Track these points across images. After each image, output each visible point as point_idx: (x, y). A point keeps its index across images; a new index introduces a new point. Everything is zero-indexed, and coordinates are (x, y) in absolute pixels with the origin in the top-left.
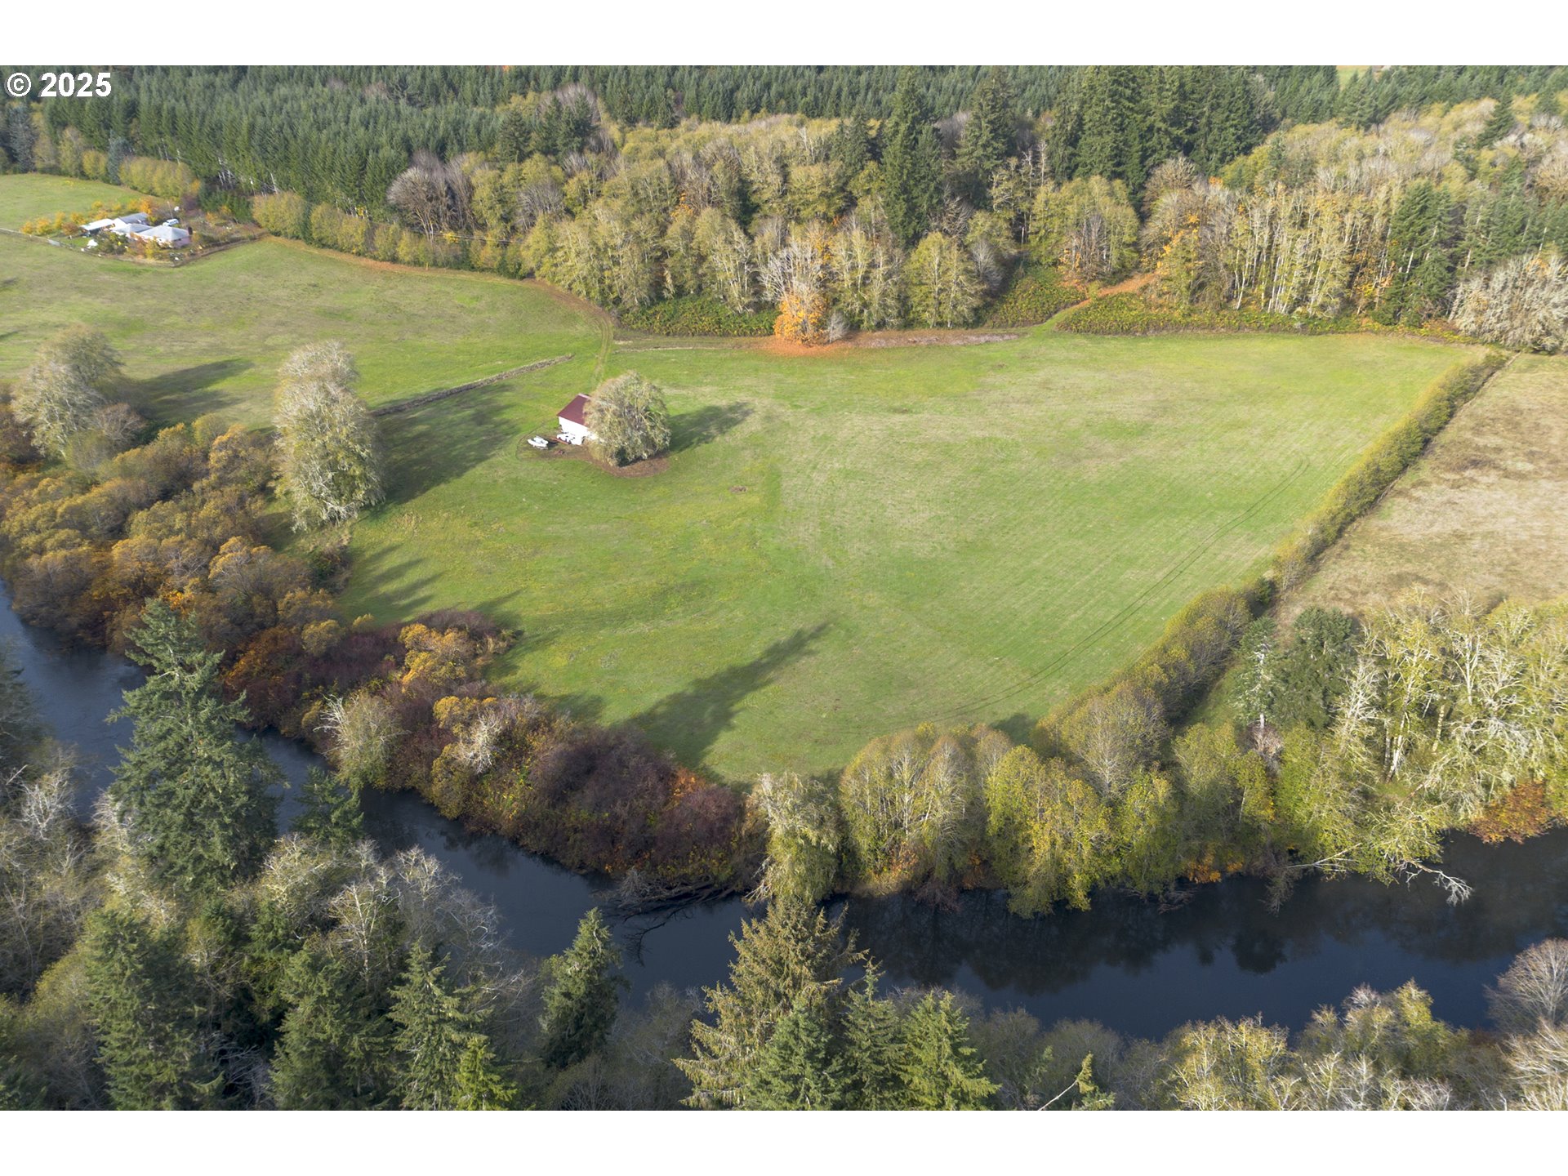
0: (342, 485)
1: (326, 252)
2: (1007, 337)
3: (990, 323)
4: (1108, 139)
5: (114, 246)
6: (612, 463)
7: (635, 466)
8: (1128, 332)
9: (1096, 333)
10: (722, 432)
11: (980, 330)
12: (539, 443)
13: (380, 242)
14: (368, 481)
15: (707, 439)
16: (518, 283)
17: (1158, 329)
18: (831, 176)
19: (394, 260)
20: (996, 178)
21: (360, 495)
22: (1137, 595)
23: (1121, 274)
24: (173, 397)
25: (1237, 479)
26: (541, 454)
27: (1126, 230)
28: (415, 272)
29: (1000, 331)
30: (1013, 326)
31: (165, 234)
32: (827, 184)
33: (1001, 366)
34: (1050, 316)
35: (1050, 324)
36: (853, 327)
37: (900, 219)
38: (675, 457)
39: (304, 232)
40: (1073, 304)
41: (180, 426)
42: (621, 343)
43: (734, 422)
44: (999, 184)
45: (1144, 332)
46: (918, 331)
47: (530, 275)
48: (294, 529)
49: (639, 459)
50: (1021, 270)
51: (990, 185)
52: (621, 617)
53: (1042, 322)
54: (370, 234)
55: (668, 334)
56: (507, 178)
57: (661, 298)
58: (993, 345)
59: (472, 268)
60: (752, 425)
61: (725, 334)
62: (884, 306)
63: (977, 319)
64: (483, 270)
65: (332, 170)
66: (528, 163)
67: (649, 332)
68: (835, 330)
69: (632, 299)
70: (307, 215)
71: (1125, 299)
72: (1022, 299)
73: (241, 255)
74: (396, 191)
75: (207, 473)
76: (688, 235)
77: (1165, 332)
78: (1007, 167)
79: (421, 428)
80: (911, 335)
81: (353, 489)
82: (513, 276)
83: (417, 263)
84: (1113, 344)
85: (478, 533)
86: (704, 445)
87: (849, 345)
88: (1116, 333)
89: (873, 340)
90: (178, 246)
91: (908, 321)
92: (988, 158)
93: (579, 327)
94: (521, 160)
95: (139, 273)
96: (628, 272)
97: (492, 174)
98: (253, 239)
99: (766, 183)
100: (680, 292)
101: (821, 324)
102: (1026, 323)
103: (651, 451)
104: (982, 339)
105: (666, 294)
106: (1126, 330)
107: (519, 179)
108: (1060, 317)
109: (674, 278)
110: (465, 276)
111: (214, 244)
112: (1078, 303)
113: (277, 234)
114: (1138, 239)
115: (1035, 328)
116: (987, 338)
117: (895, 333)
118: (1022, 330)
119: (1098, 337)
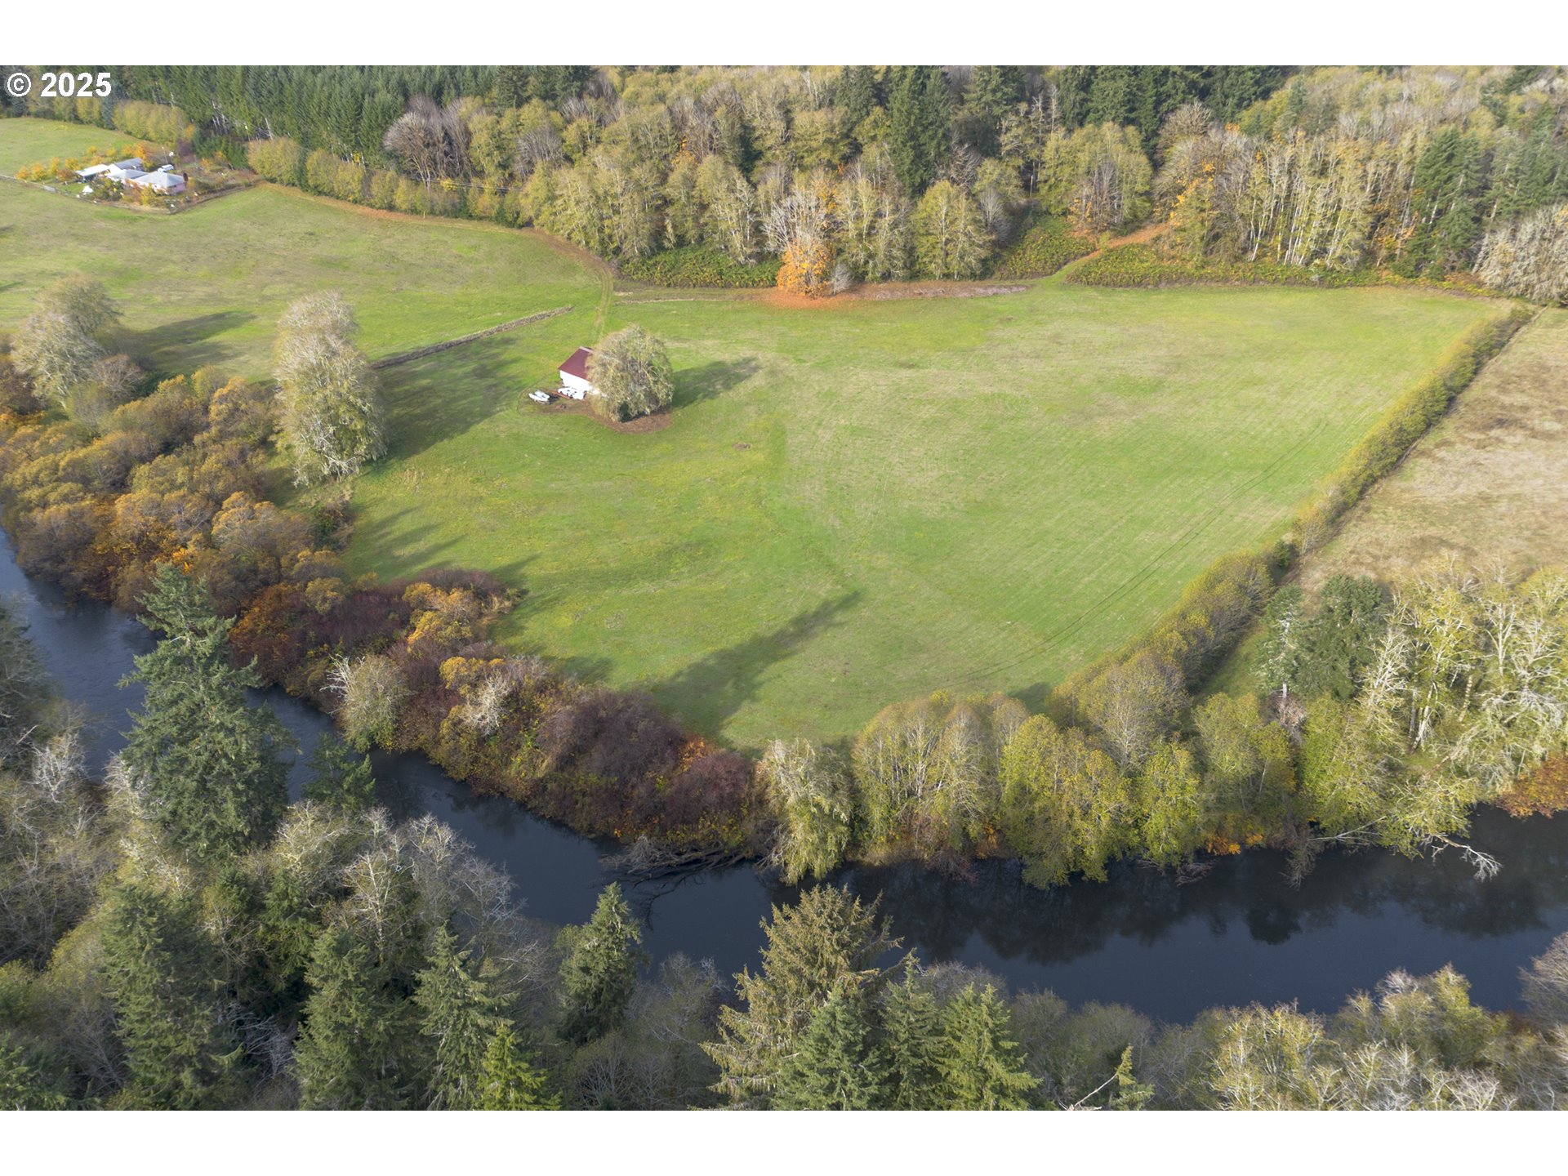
0: (344, 440)
1: (323, 200)
2: (1015, 289)
3: (998, 274)
4: (1120, 84)
5: (109, 193)
6: (615, 418)
7: (638, 421)
8: (1139, 284)
9: (1107, 285)
10: (727, 387)
11: (987, 282)
12: (540, 397)
13: (376, 189)
14: (369, 435)
15: (712, 395)
16: (516, 232)
17: (1170, 281)
18: (835, 121)
19: (391, 208)
20: (1005, 124)
21: (361, 449)
22: (1152, 558)
23: (1132, 225)
24: (172, 348)
25: (1254, 438)
26: (542, 408)
27: (1139, 179)
28: (413, 220)
29: (1008, 283)
30: (1021, 278)
31: (160, 180)
32: (832, 130)
33: (1010, 319)
34: (1059, 268)
35: (1060, 276)
36: (858, 278)
37: (906, 167)
38: (678, 412)
39: (300, 179)
40: (1083, 255)
41: (180, 378)
42: (622, 294)
43: (740, 378)
44: (1008, 129)
45: (1156, 285)
46: (925, 282)
47: (529, 224)
48: (295, 483)
49: (641, 414)
50: (1030, 219)
51: (999, 132)
52: (627, 577)
53: (1051, 274)
54: (366, 181)
55: (669, 285)
56: (505, 124)
57: (661, 248)
58: (1000, 297)
59: (470, 217)
60: (758, 380)
61: (727, 286)
62: (890, 258)
63: (985, 271)
64: (481, 219)
65: (327, 114)
66: (526, 108)
67: (650, 282)
68: (839, 281)
69: (632, 249)
70: (303, 161)
71: (1136, 251)
72: (1031, 252)
73: (237, 202)
74: (392, 137)
75: (208, 426)
76: (690, 183)
77: (1177, 285)
78: (1017, 113)
79: (425, 382)
80: (916, 287)
81: (355, 443)
82: (510, 225)
83: (414, 211)
84: (1125, 298)
85: (481, 490)
86: (708, 401)
87: (854, 297)
88: (1128, 285)
89: (879, 292)
90: (174, 192)
91: (914, 272)
92: (998, 103)
93: (578, 278)
94: (519, 105)
95: (135, 220)
96: (629, 222)
97: (490, 119)
98: (249, 186)
99: (769, 129)
100: (681, 242)
101: (825, 276)
102: (1035, 274)
103: (654, 407)
104: (990, 292)
105: (666, 244)
106: (1138, 283)
107: (517, 125)
108: (1069, 268)
109: (674, 227)
110: (462, 224)
111: (211, 191)
112: (1088, 254)
113: (273, 181)
114: (1152, 188)
115: (1044, 280)
116: (995, 290)
117: (900, 285)
118: (1030, 282)
119: (1109, 289)
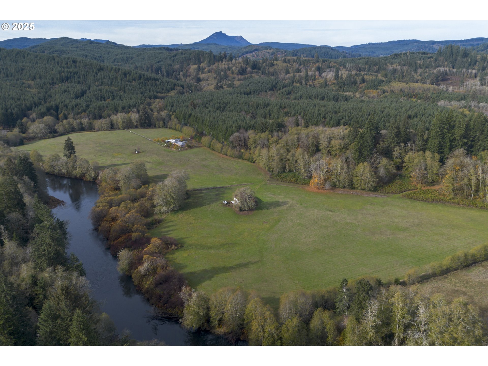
0: (167, 204)
1: (213, 152)
2: (383, 196)
3: (380, 191)
4: (436, 141)
5: (170, 145)
6: (238, 210)
7: (244, 212)
8: (426, 201)
9: (415, 199)
10: (274, 208)
11: (375, 193)
12: (225, 202)
13: (224, 150)
14: (174, 203)
15: (268, 209)
16: (252, 164)
17: (437, 201)
18: (342, 144)
19: (227, 155)
20: (396, 149)
21: (172, 207)
22: (358, 275)
23: (433, 183)
24: (156, 180)
25: (424, 249)
26: (224, 205)
27: (435, 169)
28: (230, 158)
29: (382, 194)
30: (387, 193)
31: (180, 144)
32: (341, 145)
33: (374, 204)
34: (402, 192)
35: (400, 195)
36: (334, 186)
37: (356, 157)
38: (256, 212)
39: (209, 146)
40: (412, 190)
41: (147, 185)
42: (268, 182)
43: (280, 206)
44: (397, 151)
45: (432, 202)
46: (356, 190)
47: (254, 162)
48: (155, 212)
49: (245, 210)
50: (398, 177)
51: (394, 151)
52: (210, 248)
53: (398, 193)
54: (222, 148)
55: (282, 181)
56: (258, 137)
57: (284, 172)
58: (378, 198)
59: (243, 159)
60: (285, 207)
61: (297, 183)
62: (345, 182)
63: (375, 189)
64: (245, 160)
65: (221, 132)
66: (263, 133)
67: (277, 180)
68: (327, 186)
69: (276, 170)
70: (211, 142)
71: (432, 191)
72: (394, 186)
73: (195, 150)
74: (231, 138)
75: (146, 197)
76: (294, 155)
77: (440, 203)
78: (400, 146)
79: (202, 195)
80: (352, 191)
81: (170, 205)
82: (251, 162)
83: (231, 156)
84: (419, 205)
85: (194, 221)
86: (266, 210)
87: (332, 191)
88: (422, 200)
89: (339, 191)
90: (182, 146)
91: (352, 186)
92: (394, 143)
93: (260, 177)
94: (262, 132)
95: (170, 152)
96: (276, 163)
97: (254, 135)
98: (199, 147)
99: (323, 143)
100: (290, 171)
101: (324, 184)
102: (392, 193)
103: (249, 209)
104: (375, 196)
105: (286, 171)
106: (426, 200)
107: (260, 137)
108: (404, 193)
109: (289, 166)
110: (241, 161)
111: (190, 147)
112: (414, 190)
113: (205, 146)
114: (439, 172)
115: (394, 195)
116: (376, 195)
117: (348, 190)
118: (390, 195)
119: (415, 201)
